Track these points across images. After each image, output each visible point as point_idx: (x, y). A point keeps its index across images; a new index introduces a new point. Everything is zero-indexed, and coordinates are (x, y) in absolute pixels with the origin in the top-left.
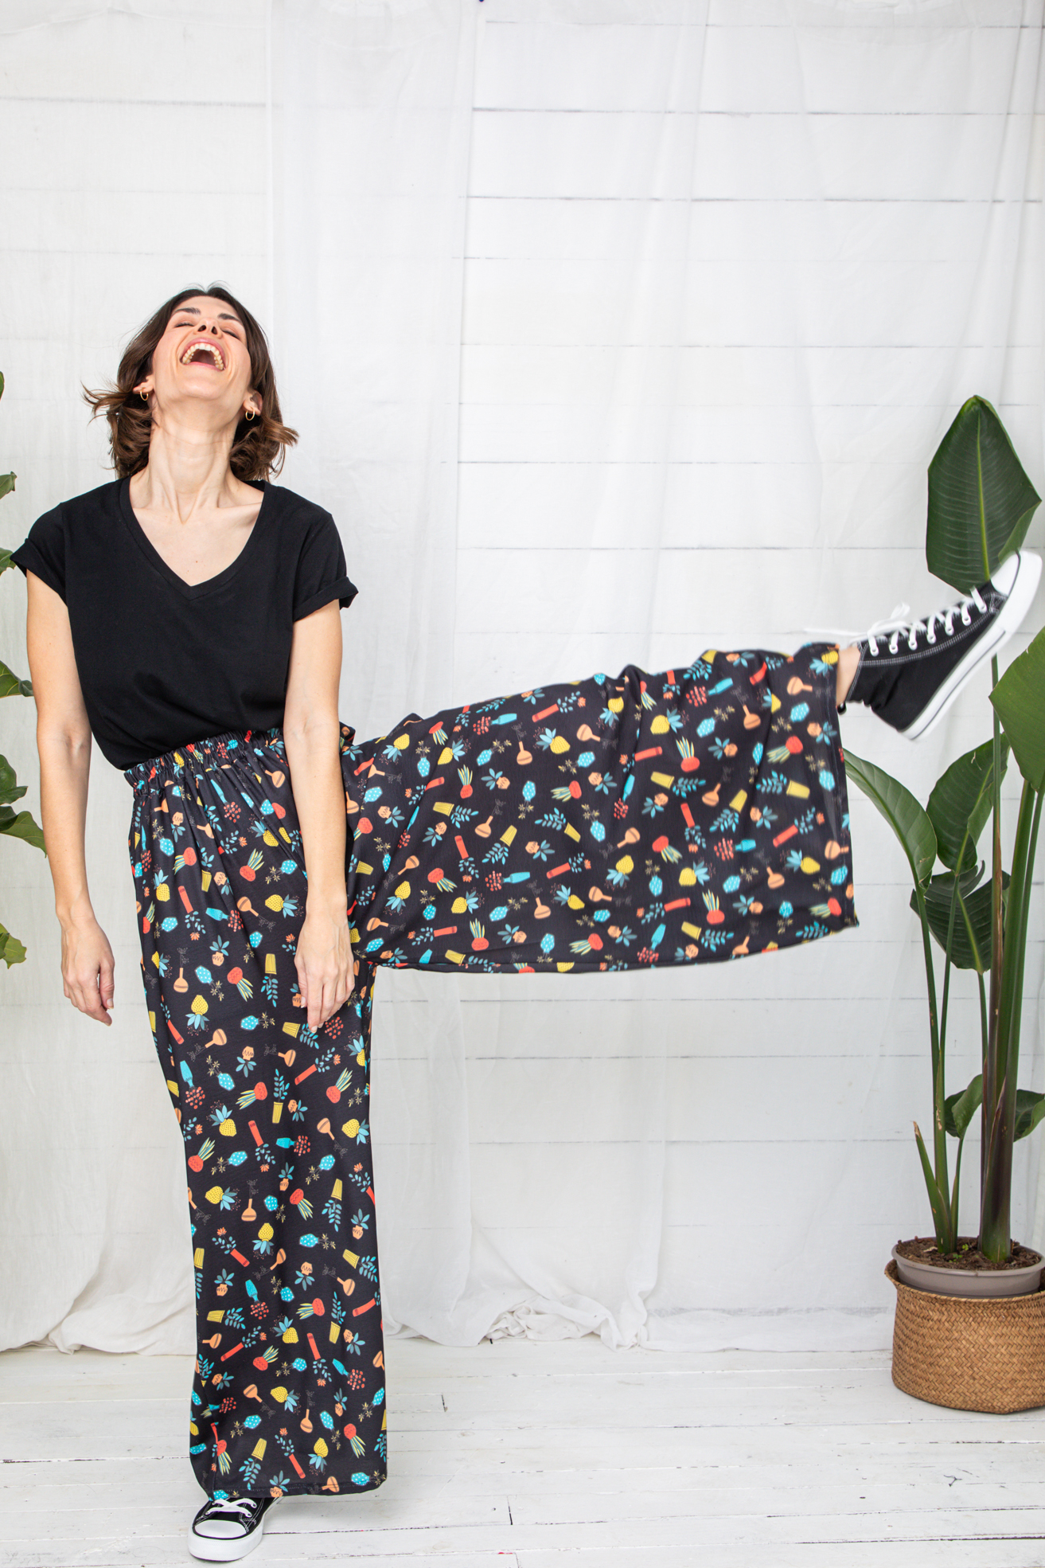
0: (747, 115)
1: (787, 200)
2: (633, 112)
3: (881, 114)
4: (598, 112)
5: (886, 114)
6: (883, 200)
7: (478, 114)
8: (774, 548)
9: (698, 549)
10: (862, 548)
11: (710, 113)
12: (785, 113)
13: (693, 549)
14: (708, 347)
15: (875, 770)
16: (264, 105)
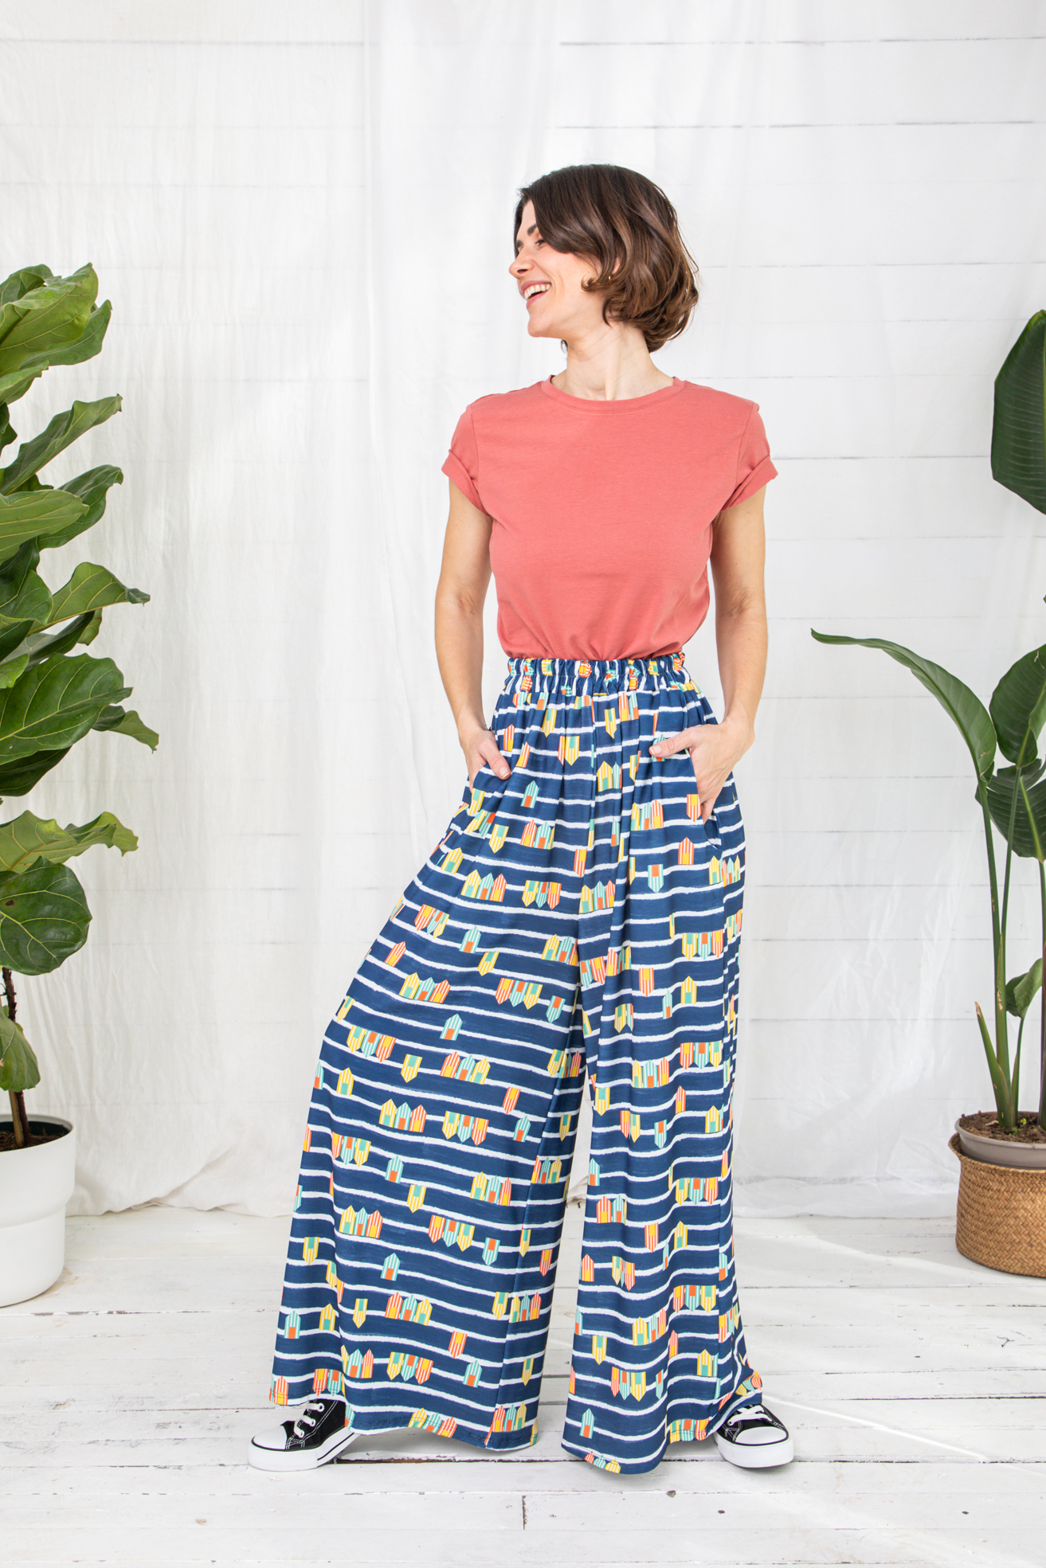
0: (821, 43)
2: (714, 43)
3: (951, 40)
4: (680, 44)
5: (957, 40)
8: (850, 458)
10: (936, 457)
11: (787, 43)
12: (858, 41)
14: (783, 266)
15: (938, 670)
16: (362, 44)
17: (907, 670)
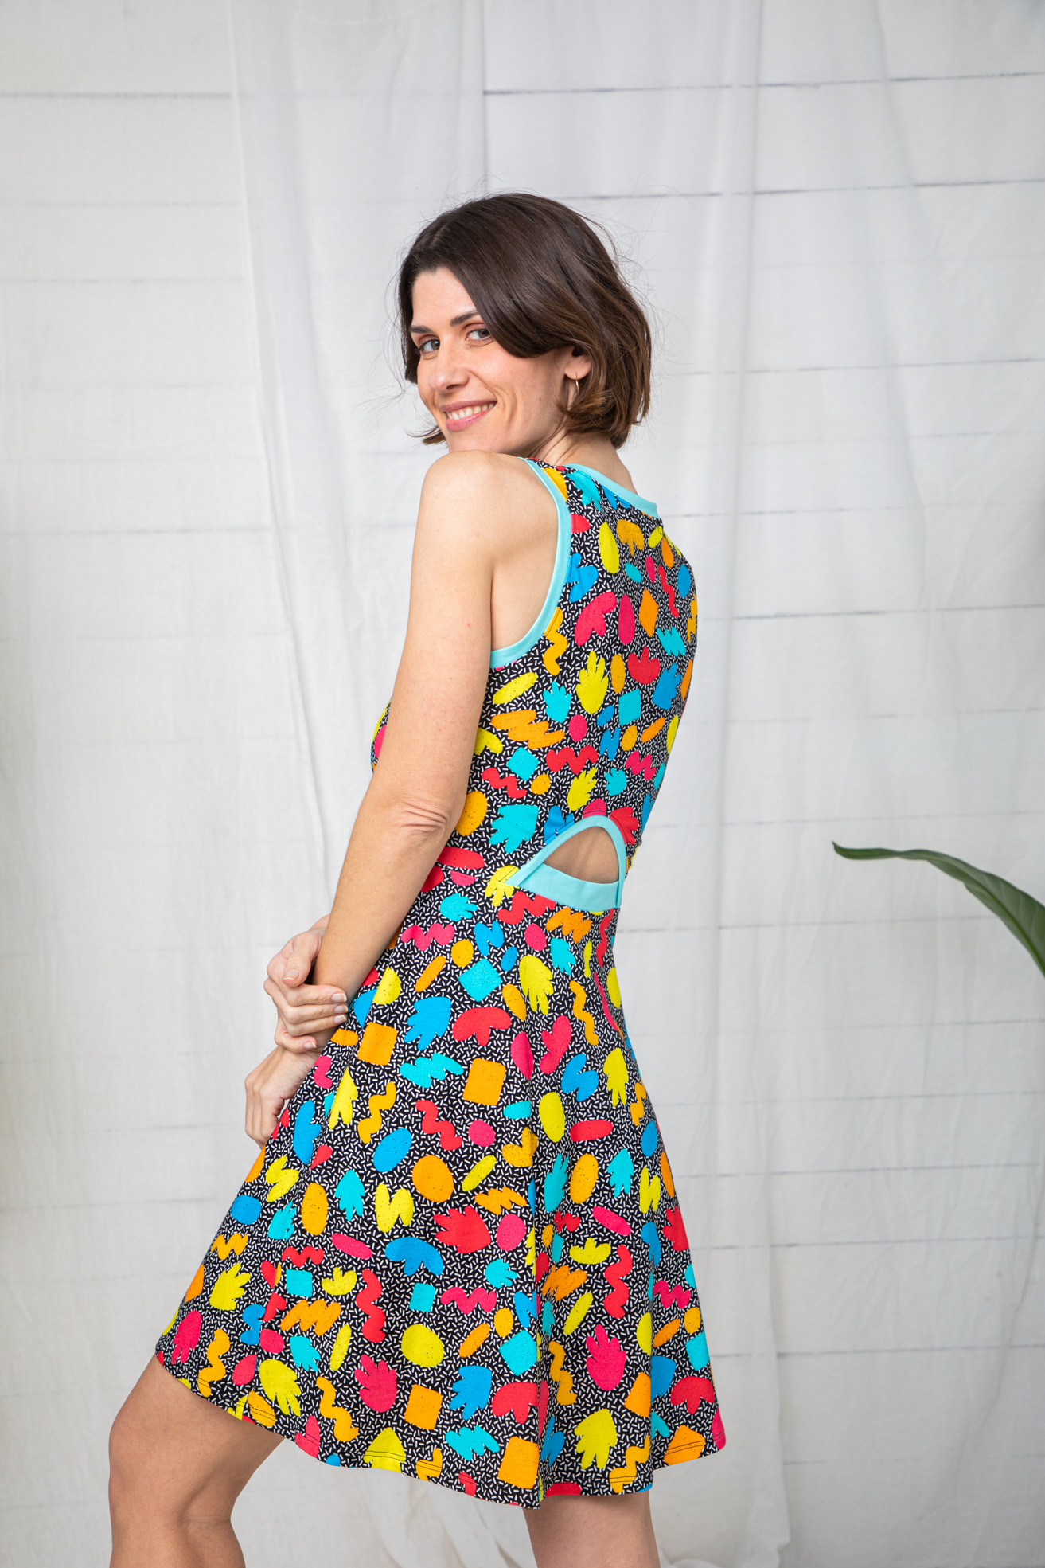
0: (816, 86)
1: (869, 188)
2: (678, 88)
3: (981, 77)
4: (635, 90)
5: (987, 76)
6: (988, 183)
7: (491, 99)
8: (870, 613)
9: (776, 616)
10: (978, 608)
11: (772, 85)
12: (863, 82)
13: (769, 617)
14: (778, 371)
15: (1002, 885)
16: (227, 96)
17: (960, 885)
